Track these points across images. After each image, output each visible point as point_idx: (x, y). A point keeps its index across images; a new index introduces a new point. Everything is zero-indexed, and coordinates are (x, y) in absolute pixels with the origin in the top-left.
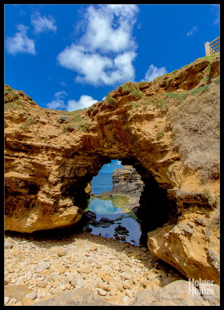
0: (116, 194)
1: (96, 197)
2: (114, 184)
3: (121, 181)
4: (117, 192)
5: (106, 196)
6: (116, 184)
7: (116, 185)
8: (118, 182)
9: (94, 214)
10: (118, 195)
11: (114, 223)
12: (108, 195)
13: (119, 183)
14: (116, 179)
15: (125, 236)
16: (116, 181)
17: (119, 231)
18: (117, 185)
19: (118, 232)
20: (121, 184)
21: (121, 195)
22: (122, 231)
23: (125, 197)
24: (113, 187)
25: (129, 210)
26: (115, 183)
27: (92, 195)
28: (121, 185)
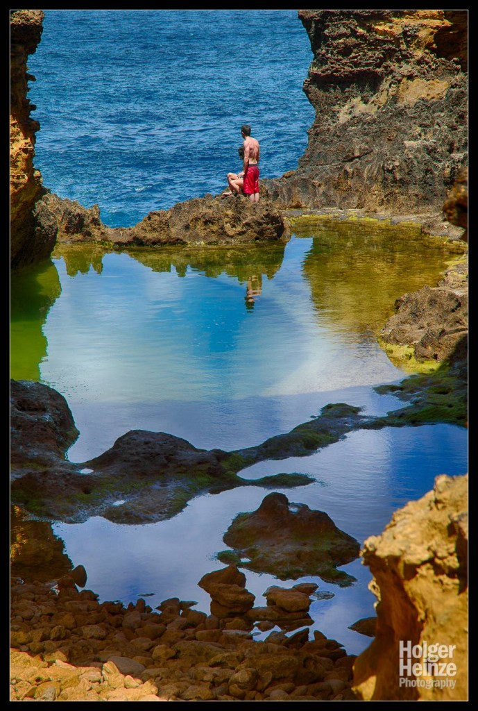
0: (333, 213)
1: (120, 247)
2: (325, 109)
3: (406, 68)
4: (342, 188)
5: (223, 233)
6: (357, 106)
7: (343, 117)
8: (368, 81)
9: (45, 400)
10: (353, 214)
11: (236, 483)
12: (236, 220)
13: (384, 85)
14: (346, 51)
15: (311, 589)
16: (345, 67)
17: (262, 548)
18: (361, 108)
19: (250, 554)
20: (400, 104)
21: (383, 213)
22: (290, 547)
23: (422, 233)
24: (316, 133)
25: (423, 358)
26: (333, 93)
27: (77, 225)
28: (400, 113)
